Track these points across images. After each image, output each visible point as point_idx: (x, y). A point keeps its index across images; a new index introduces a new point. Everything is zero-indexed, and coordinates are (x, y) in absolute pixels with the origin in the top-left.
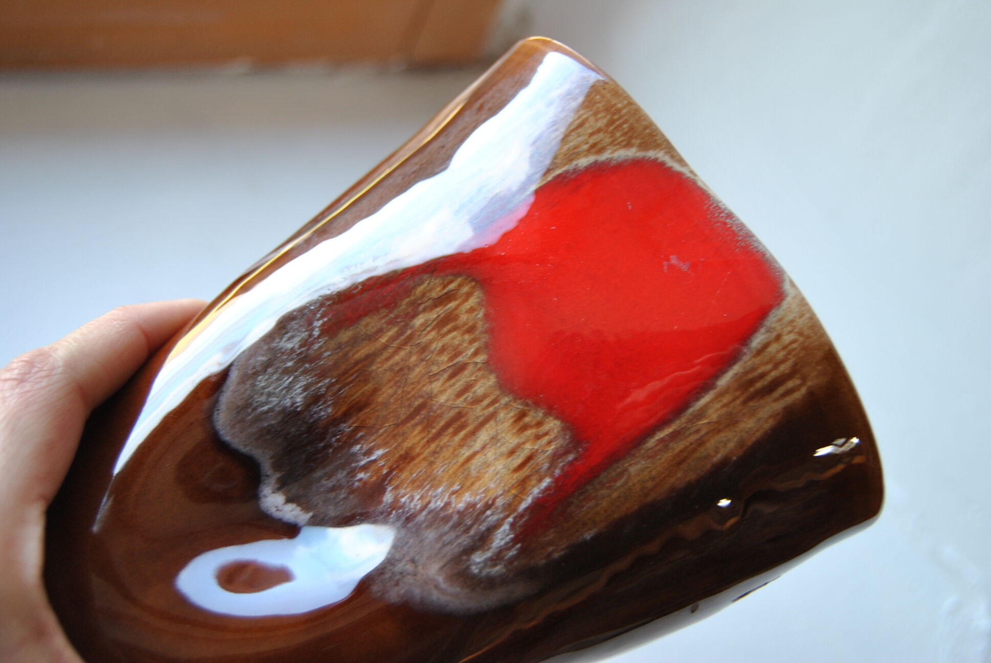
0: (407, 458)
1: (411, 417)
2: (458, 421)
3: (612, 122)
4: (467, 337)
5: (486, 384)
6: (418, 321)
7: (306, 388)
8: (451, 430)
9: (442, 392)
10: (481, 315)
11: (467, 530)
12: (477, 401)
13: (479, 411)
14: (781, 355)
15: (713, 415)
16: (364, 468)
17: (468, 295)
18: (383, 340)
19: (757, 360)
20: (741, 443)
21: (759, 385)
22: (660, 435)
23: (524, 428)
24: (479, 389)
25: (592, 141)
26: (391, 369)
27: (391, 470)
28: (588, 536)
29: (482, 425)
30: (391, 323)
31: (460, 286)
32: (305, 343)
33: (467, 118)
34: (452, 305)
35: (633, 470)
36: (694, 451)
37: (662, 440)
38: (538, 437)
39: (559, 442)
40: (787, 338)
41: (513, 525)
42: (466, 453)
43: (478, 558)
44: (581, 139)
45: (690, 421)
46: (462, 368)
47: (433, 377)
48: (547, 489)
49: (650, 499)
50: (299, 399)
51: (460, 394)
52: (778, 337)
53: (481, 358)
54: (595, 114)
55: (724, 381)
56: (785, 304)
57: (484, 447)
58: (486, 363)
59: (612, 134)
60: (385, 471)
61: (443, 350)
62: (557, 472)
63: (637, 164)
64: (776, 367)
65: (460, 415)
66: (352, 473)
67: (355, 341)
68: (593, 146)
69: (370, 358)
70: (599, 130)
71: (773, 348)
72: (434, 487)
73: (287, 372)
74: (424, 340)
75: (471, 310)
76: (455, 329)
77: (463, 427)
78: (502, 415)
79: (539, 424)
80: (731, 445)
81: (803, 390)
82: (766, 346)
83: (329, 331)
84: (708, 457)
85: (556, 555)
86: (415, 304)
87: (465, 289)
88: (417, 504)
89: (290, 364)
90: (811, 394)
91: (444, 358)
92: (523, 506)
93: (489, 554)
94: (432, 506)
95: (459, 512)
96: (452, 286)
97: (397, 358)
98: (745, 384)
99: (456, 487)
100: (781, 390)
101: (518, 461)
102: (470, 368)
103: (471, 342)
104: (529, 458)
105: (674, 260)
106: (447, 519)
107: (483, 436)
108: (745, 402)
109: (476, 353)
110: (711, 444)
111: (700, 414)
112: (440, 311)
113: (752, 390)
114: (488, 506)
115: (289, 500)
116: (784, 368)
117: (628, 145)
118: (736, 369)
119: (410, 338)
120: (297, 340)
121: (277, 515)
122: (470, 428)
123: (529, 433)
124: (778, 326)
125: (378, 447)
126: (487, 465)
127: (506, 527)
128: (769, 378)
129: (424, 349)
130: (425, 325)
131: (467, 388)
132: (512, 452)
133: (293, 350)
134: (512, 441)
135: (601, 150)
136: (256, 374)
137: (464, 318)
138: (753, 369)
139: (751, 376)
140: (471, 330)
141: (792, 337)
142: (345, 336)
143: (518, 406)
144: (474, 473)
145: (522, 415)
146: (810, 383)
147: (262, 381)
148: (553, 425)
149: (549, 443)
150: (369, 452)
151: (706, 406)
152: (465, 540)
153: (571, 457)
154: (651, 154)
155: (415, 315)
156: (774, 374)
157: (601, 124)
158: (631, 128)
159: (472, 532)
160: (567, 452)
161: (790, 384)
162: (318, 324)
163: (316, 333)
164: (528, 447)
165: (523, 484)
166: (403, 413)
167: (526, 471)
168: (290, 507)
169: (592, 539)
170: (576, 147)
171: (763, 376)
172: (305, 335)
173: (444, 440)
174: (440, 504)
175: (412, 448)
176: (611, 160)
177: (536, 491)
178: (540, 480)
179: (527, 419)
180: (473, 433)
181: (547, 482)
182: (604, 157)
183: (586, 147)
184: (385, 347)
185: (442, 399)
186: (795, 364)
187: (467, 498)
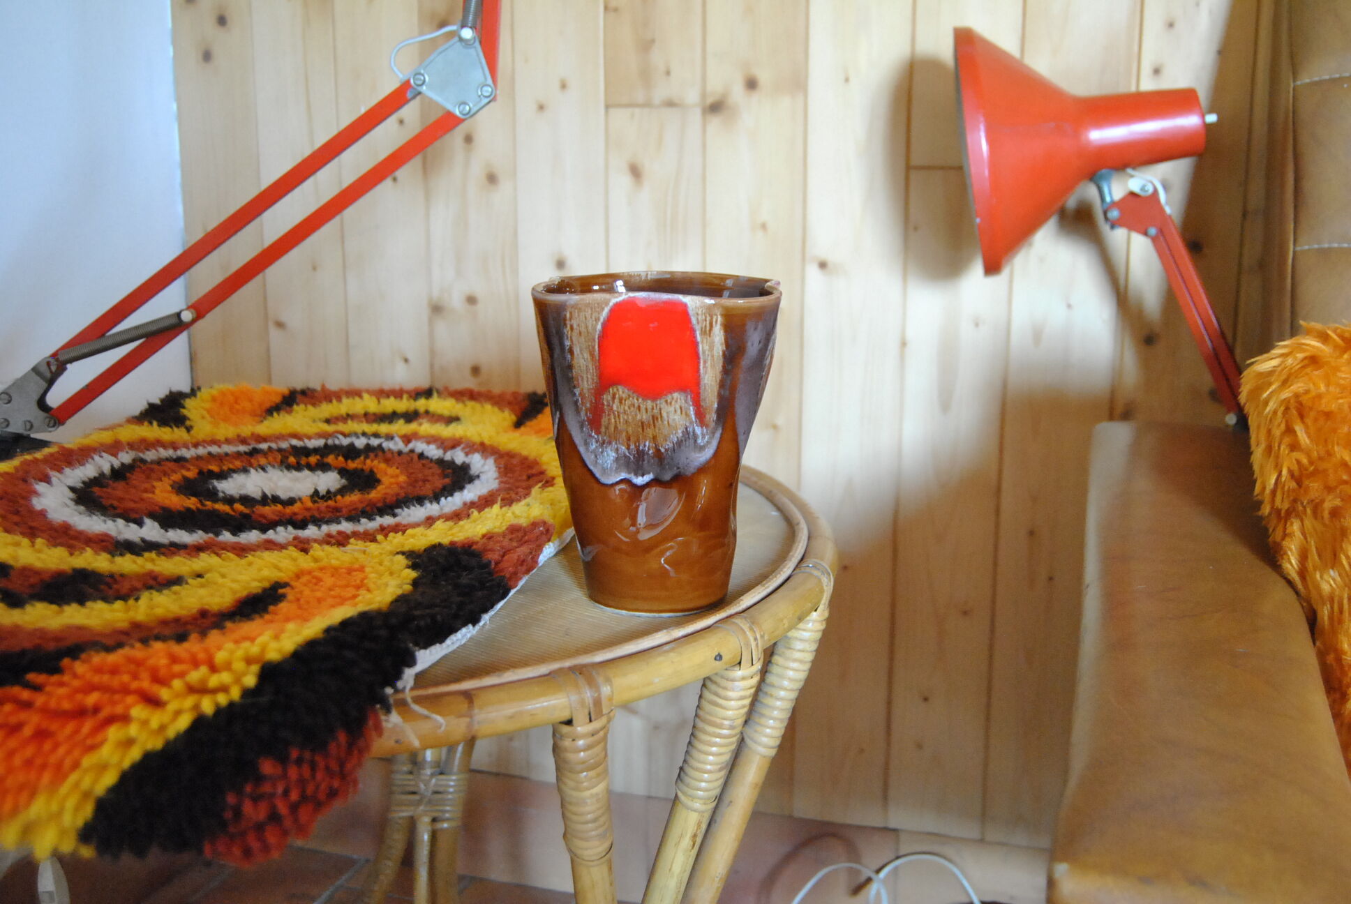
0: (654, 438)
1: (643, 430)
2: (654, 418)
3: (592, 309)
4: (631, 399)
5: (649, 404)
6: (615, 408)
7: (611, 450)
8: (656, 422)
9: (642, 417)
10: (627, 391)
11: (689, 438)
12: (653, 409)
13: (655, 411)
14: (704, 317)
15: (707, 348)
16: (649, 449)
17: (618, 390)
18: (613, 420)
19: (700, 325)
20: (722, 344)
21: (708, 329)
22: (701, 367)
23: (671, 403)
24: (649, 407)
25: (594, 319)
26: (623, 424)
27: (655, 444)
28: (716, 406)
29: (661, 413)
30: (609, 415)
31: (613, 390)
32: (597, 442)
33: (555, 341)
34: (617, 396)
35: (706, 381)
36: (714, 360)
37: (704, 367)
38: (676, 401)
39: (682, 398)
40: (700, 312)
41: (697, 426)
42: (666, 423)
43: (699, 441)
44: (590, 321)
45: (703, 356)
46: (639, 407)
47: (636, 415)
48: (694, 409)
49: (718, 381)
50: (614, 454)
51: (647, 412)
52: (698, 314)
53: (640, 400)
54: (585, 311)
55: (699, 338)
56: (689, 305)
57: (668, 417)
58: (643, 399)
59: (596, 311)
60: (654, 445)
61: (629, 408)
62: (691, 403)
63: (612, 311)
64: (706, 320)
65: (653, 417)
66: (648, 454)
67: (607, 428)
68: (596, 320)
69: (616, 427)
70: (592, 314)
71: (700, 318)
72: (670, 437)
73: (602, 452)
74: (622, 411)
75: (623, 392)
76: (625, 400)
77: (657, 418)
78: (662, 406)
79: (673, 399)
80: (720, 348)
81: (719, 317)
82: (698, 319)
83: (598, 433)
84: (719, 356)
85: (715, 418)
86: (608, 405)
87: (615, 390)
88: (671, 445)
89: (600, 450)
90: (722, 315)
91: (632, 409)
92: (694, 419)
93: (700, 438)
94: (675, 442)
95: (682, 437)
96: (611, 392)
97: (622, 420)
98: (703, 332)
99: (674, 432)
100: (714, 323)
101: (679, 411)
102: (641, 406)
103: (633, 398)
104: (681, 408)
105: (651, 325)
106: (682, 441)
107: (664, 415)
108: (710, 336)
109: (638, 400)
110: (715, 353)
111: (704, 352)
112: (617, 401)
113: (708, 332)
114: (686, 429)
115: (643, 476)
116: (708, 319)
117: (603, 309)
118: (698, 333)
119: (618, 412)
120: (594, 443)
121: (644, 483)
122: (659, 416)
123: (673, 403)
124: (694, 312)
125: (645, 442)
126: (674, 420)
127: (696, 428)
128: (708, 325)
129: (625, 412)
130: (617, 407)
131: (646, 409)
132: (675, 411)
133: (597, 447)
134: (672, 409)
135: (599, 319)
136: (596, 462)
137: (624, 396)
138: (702, 328)
139: (703, 329)
140: (629, 396)
141: (700, 310)
142: (603, 429)
143: (663, 401)
144: (674, 425)
145: (666, 401)
146: (718, 314)
147: (600, 461)
148: (676, 395)
149: (680, 399)
150: (645, 446)
151: (703, 347)
152: (692, 441)
153: (689, 397)
154: (611, 304)
155: (612, 407)
156: (708, 322)
157: (590, 312)
158: (598, 304)
159: (691, 437)
160: (687, 397)
161: (714, 320)
162: (593, 434)
163: (596, 436)
164: (678, 407)
165: (687, 415)
166: (640, 430)
167: (684, 412)
168: (645, 477)
169: (718, 405)
170: (592, 325)
171: (706, 326)
172: (594, 440)
173: (657, 424)
174: (676, 439)
175: (653, 435)
176: (604, 319)
177: (692, 413)
178: (690, 409)
179: (669, 401)
180: (661, 417)
181: (691, 408)
182: (602, 320)
183: (594, 322)
184: (616, 421)
185: (644, 417)
186: (709, 315)
187: (680, 431)
